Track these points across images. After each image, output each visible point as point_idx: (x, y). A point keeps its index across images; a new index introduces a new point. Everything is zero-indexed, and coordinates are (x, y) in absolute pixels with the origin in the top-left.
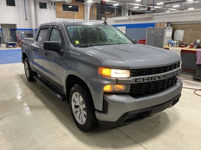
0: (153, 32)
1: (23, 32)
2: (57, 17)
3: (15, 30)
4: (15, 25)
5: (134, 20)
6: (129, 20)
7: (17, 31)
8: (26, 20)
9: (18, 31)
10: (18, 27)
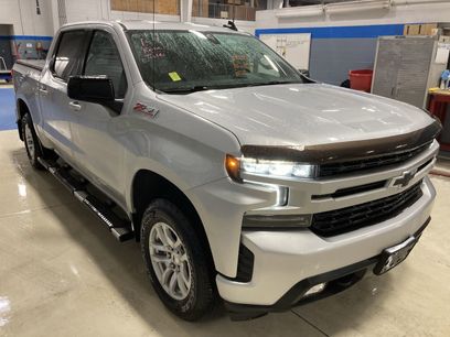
0: (397, 50)
1: (29, 45)
2: (113, 9)
3: (11, 38)
4: (9, 27)
5: (335, 16)
6: (322, 16)
7: (13, 43)
8: (39, 13)
9: (18, 41)
10: (17, 32)
